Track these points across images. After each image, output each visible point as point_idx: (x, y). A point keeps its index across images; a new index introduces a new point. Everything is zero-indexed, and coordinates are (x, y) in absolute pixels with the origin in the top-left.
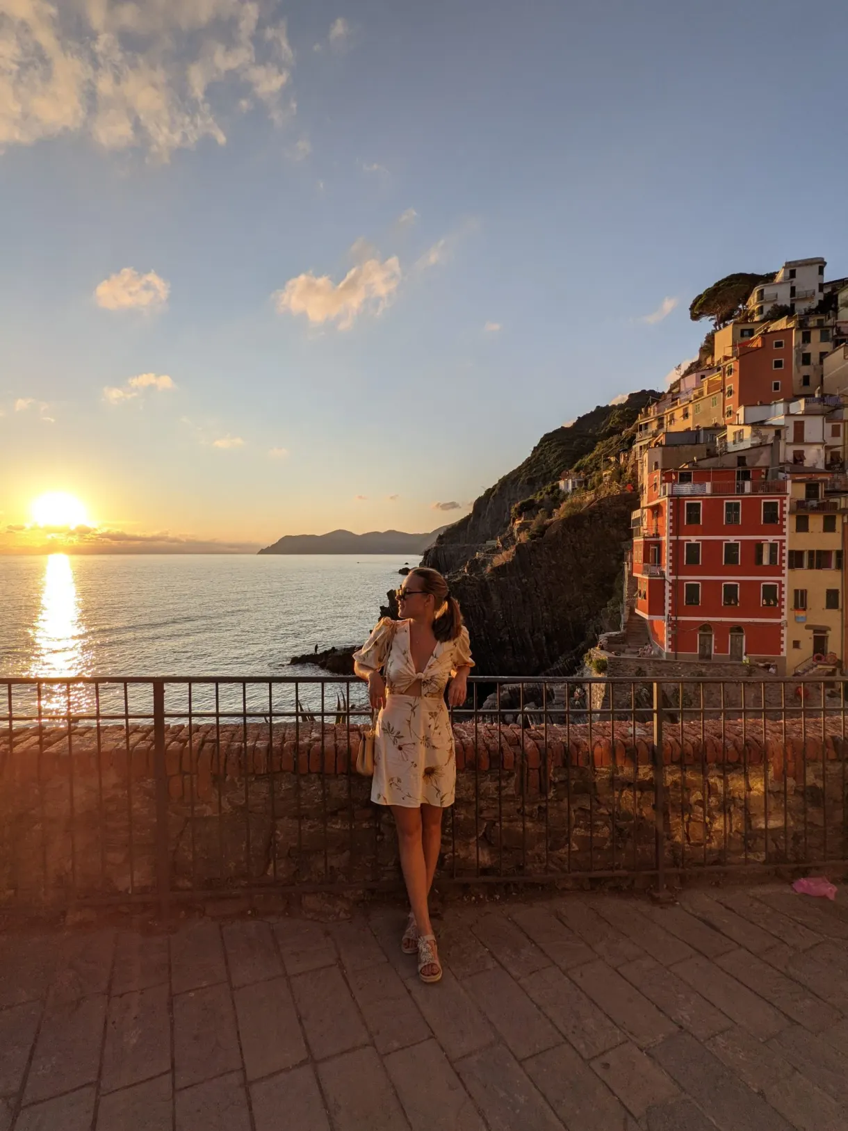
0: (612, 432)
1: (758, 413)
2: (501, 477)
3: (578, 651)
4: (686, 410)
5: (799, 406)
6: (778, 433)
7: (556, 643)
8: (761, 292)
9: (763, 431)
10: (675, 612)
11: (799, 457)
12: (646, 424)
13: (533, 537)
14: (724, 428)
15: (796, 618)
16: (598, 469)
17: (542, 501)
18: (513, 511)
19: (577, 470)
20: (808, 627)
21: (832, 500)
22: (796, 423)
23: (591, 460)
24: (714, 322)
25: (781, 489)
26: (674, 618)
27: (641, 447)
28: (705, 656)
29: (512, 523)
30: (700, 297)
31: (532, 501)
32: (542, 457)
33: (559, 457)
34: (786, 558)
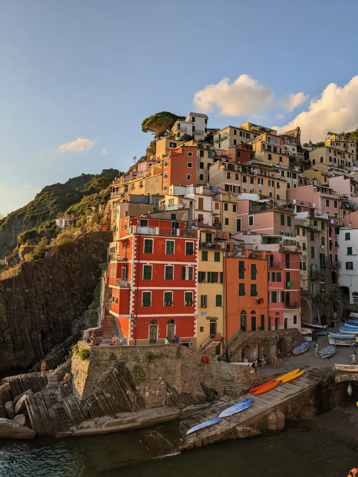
0: (93, 191)
1: (181, 190)
2: (10, 213)
3: (66, 343)
4: (141, 182)
5: (200, 190)
6: (191, 203)
7: (49, 338)
8: (179, 125)
9: (185, 201)
10: (136, 312)
11: (201, 218)
12: (117, 188)
13: (36, 258)
14: (163, 197)
15: (202, 313)
16: (84, 214)
17: (42, 232)
18: (19, 238)
19: (69, 213)
20: (207, 318)
21: (218, 244)
22: (199, 198)
23: (79, 207)
24: (155, 135)
25: (194, 235)
26: (135, 316)
27: (114, 202)
28: (153, 341)
29: (17, 247)
30: (148, 119)
31: (35, 232)
32: (43, 202)
33: (55, 203)
34: (197, 276)
